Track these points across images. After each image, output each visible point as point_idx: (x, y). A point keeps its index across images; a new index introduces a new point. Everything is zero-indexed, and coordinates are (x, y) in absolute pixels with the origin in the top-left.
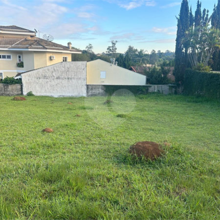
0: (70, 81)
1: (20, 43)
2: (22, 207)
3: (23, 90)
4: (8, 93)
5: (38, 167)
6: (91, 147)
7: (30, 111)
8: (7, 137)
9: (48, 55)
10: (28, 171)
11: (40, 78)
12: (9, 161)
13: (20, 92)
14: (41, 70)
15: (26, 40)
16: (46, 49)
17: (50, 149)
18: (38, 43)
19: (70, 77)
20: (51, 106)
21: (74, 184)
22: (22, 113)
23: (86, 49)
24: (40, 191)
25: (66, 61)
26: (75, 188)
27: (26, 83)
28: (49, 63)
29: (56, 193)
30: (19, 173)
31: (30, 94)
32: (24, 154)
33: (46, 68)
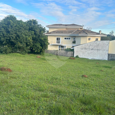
0: (99, 51)
1: (75, 32)
2: (70, 113)
3: (74, 54)
4: (67, 55)
5: (79, 94)
6: (109, 90)
7: (76, 65)
8: (66, 76)
9: (88, 38)
10: (74, 95)
11: (83, 49)
12: (66, 88)
13: (73, 55)
14: (83, 45)
15: (78, 30)
16: (88, 34)
17: (85, 86)
18: (84, 31)
19: (99, 49)
20: (87, 64)
21: (98, 109)
22: (73, 66)
23: (110, 34)
24: (80, 107)
25: (97, 40)
26: (99, 112)
27: (76, 51)
28: (88, 42)
29: (88, 111)
30: (70, 95)
31: (77, 57)
32: (73, 86)
33: (86, 44)
